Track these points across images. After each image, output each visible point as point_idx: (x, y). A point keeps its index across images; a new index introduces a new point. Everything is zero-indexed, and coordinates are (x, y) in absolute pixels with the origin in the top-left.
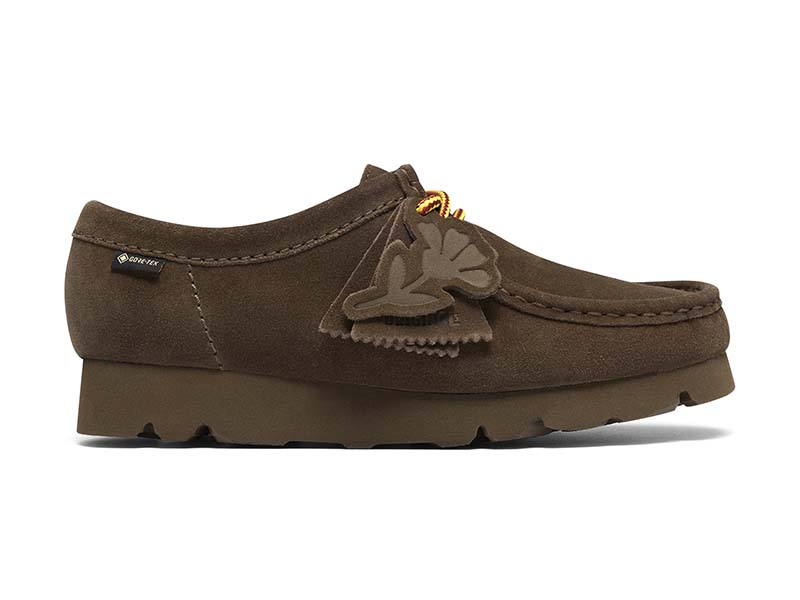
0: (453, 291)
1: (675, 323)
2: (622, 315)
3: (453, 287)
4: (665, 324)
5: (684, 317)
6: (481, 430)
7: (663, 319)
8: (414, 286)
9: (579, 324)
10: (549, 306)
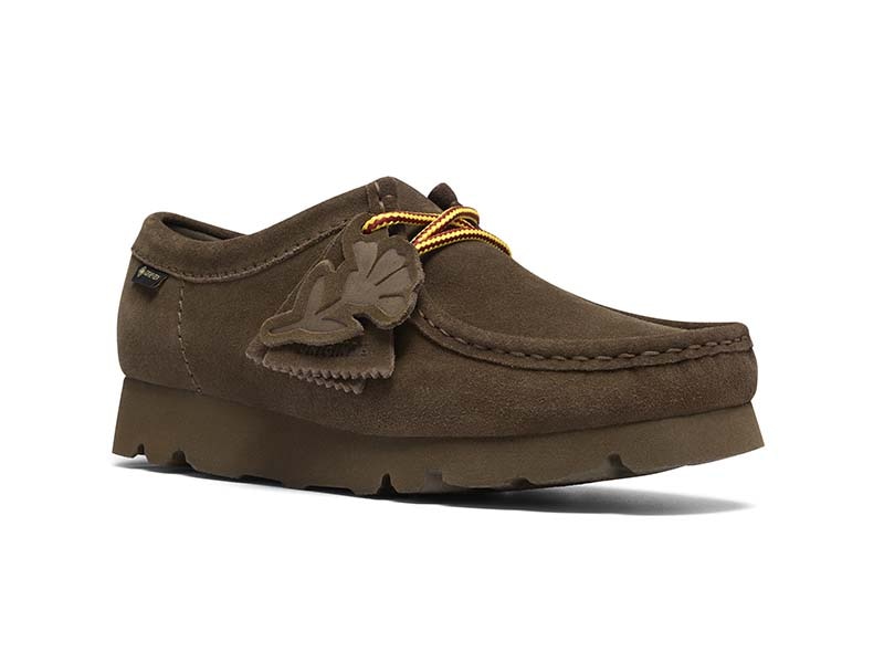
0: (363, 319)
1: (613, 371)
2: (548, 357)
3: (363, 314)
4: (599, 371)
5: (627, 364)
6: (387, 479)
7: (595, 365)
8: (327, 313)
9: (496, 364)
10: (470, 343)
